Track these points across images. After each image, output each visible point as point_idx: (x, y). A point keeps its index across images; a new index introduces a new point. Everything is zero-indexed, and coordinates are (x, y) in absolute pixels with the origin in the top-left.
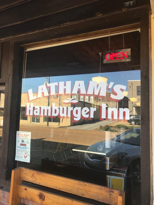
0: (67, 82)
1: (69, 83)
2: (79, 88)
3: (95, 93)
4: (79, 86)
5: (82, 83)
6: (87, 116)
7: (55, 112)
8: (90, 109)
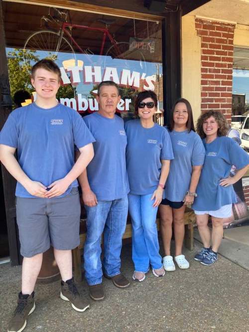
0: (95, 68)
1: (98, 69)
2: (111, 75)
3: (129, 82)
4: (111, 73)
5: (114, 70)
6: (122, 109)
7: (83, 106)
8: (125, 101)
